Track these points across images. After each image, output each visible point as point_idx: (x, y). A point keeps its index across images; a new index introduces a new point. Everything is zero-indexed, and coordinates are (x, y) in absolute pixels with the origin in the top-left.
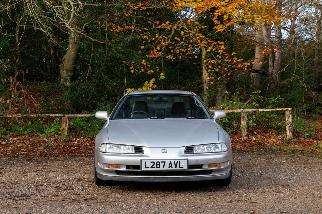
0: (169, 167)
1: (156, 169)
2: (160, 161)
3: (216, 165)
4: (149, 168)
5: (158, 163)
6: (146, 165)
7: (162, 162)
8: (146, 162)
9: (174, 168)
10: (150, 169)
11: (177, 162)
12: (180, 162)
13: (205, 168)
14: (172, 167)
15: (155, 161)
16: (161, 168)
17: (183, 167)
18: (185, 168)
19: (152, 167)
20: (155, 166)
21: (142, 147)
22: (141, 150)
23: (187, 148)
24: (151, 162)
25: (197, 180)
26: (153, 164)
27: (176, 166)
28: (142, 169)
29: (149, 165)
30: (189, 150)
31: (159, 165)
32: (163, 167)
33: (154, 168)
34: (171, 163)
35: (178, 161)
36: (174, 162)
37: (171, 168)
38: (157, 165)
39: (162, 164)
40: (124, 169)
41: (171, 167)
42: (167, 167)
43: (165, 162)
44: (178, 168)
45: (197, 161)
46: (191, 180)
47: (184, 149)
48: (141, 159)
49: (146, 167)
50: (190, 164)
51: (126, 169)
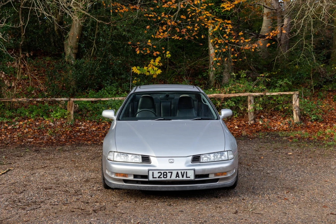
0: (176, 178)
1: (163, 179)
2: (167, 171)
3: (222, 174)
4: (156, 178)
5: (165, 174)
6: (153, 175)
7: (169, 172)
8: (153, 173)
9: (181, 178)
10: (157, 179)
11: (184, 172)
12: (186, 172)
13: (212, 177)
14: (179, 177)
15: (162, 172)
16: (168, 178)
17: (190, 177)
18: (192, 178)
19: (159, 177)
20: (162, 176)
21: (149, 156)
22: (148, 159)
23: (194, 157)
24: (158, 173)
25: (203, 189)
26: (160, 174)
27: (183, 176)
28: (150, 179)
29: (156, 175)
30: (196, 159)
31: (166, 175)
32: (171, 177)
33: (161, 178)
34: (177, 173)
35: (185, 171)
36: (181, 172)
37: (177, 178)
38: (164, 175)
39: (169, 175)
40: (131, 178)
41: (177, 177)
42: (174, 178)
43: (172, 173)
44: (185, 178)
45: (204, 170)
46: (197, 189)
47: (191, 158)
48: (148, 169)
49: (153, 178)
50: (197, 173)
51: (134, 178)
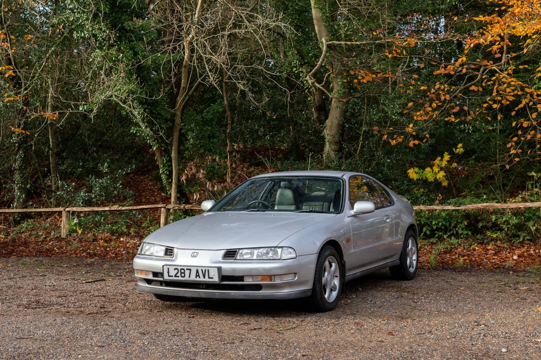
0: (196, 277)
1: (180, 278)
2: (185, 268)
4: (172, 276)
5: (183, 271)
6: (168, 272)
7: (187, 269)
8: (168, 268)
9: (202, 279)
10: (174, 278)
11: (205, 270)
12: (208, 270)
13: (248, 281)
14: (200, 278)
15: (179, 268)
16: (187, 278)
17: (212, 278)
18: (216, 279)
19: (175, 276)
20: (179, 274)
21: (173, 248)
22: (172, 252)
23: (227, 252)
24: (175, 269)
25: (239, 298)
26: (176, 271)
27: (204, 276)
28: (165, 278)
29: (173, 273)
30: (230, 254)
31: (184, 273)
32: (189, 277)
33: (178, 277)
34: (197, 271)
35: (207, 269)
36: (202, 270)
37: (198, 279)
38: (181, 273)
39: (187, 272)
40: (150, 277)
41: (198, 277)
42: (193, 278)
43: (190, 270)
44: (207, 279)
46: (230, 298)
47: (223, 252)
48: (164, 264)
49: (169, 276)
50: (224, 274)
51: (153, 277)
